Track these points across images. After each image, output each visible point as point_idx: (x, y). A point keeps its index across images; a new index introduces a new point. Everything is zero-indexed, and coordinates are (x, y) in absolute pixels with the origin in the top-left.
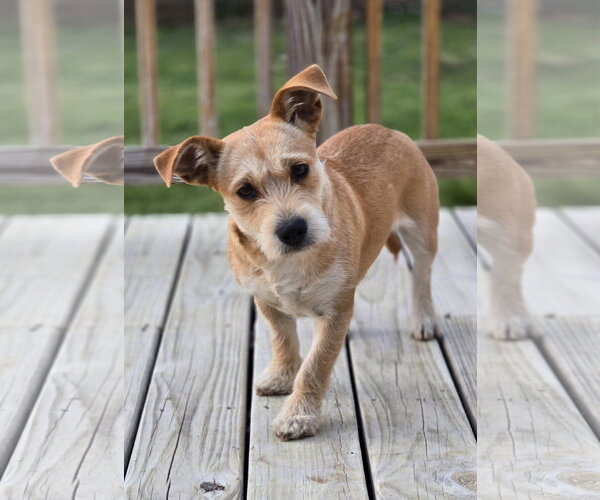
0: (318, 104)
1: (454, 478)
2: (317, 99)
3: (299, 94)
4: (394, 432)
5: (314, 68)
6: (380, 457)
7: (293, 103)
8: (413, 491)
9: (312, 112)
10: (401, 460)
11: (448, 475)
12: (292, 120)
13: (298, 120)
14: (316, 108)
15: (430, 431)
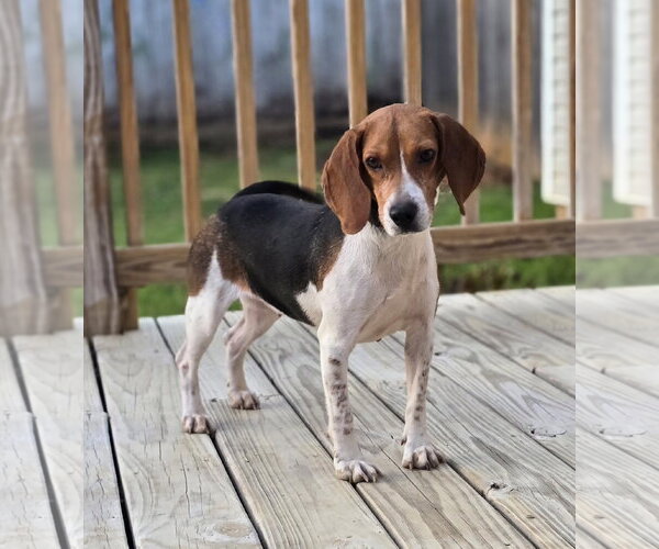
1: (215, 529)
4: (157, 498)
6: (142, 519)
8: (174, 542)
10: (163, 520)
11: (210, 527)
15: (193, 493)
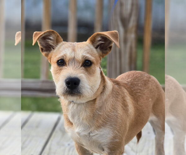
0: (110, 48)
2: (111, 45)
3: (105, 39)
5: (116, 32)
7: (100, 40)
9: (106, 49)
12: (96, 48)
13: (98, 49)
14: (109, 49)
